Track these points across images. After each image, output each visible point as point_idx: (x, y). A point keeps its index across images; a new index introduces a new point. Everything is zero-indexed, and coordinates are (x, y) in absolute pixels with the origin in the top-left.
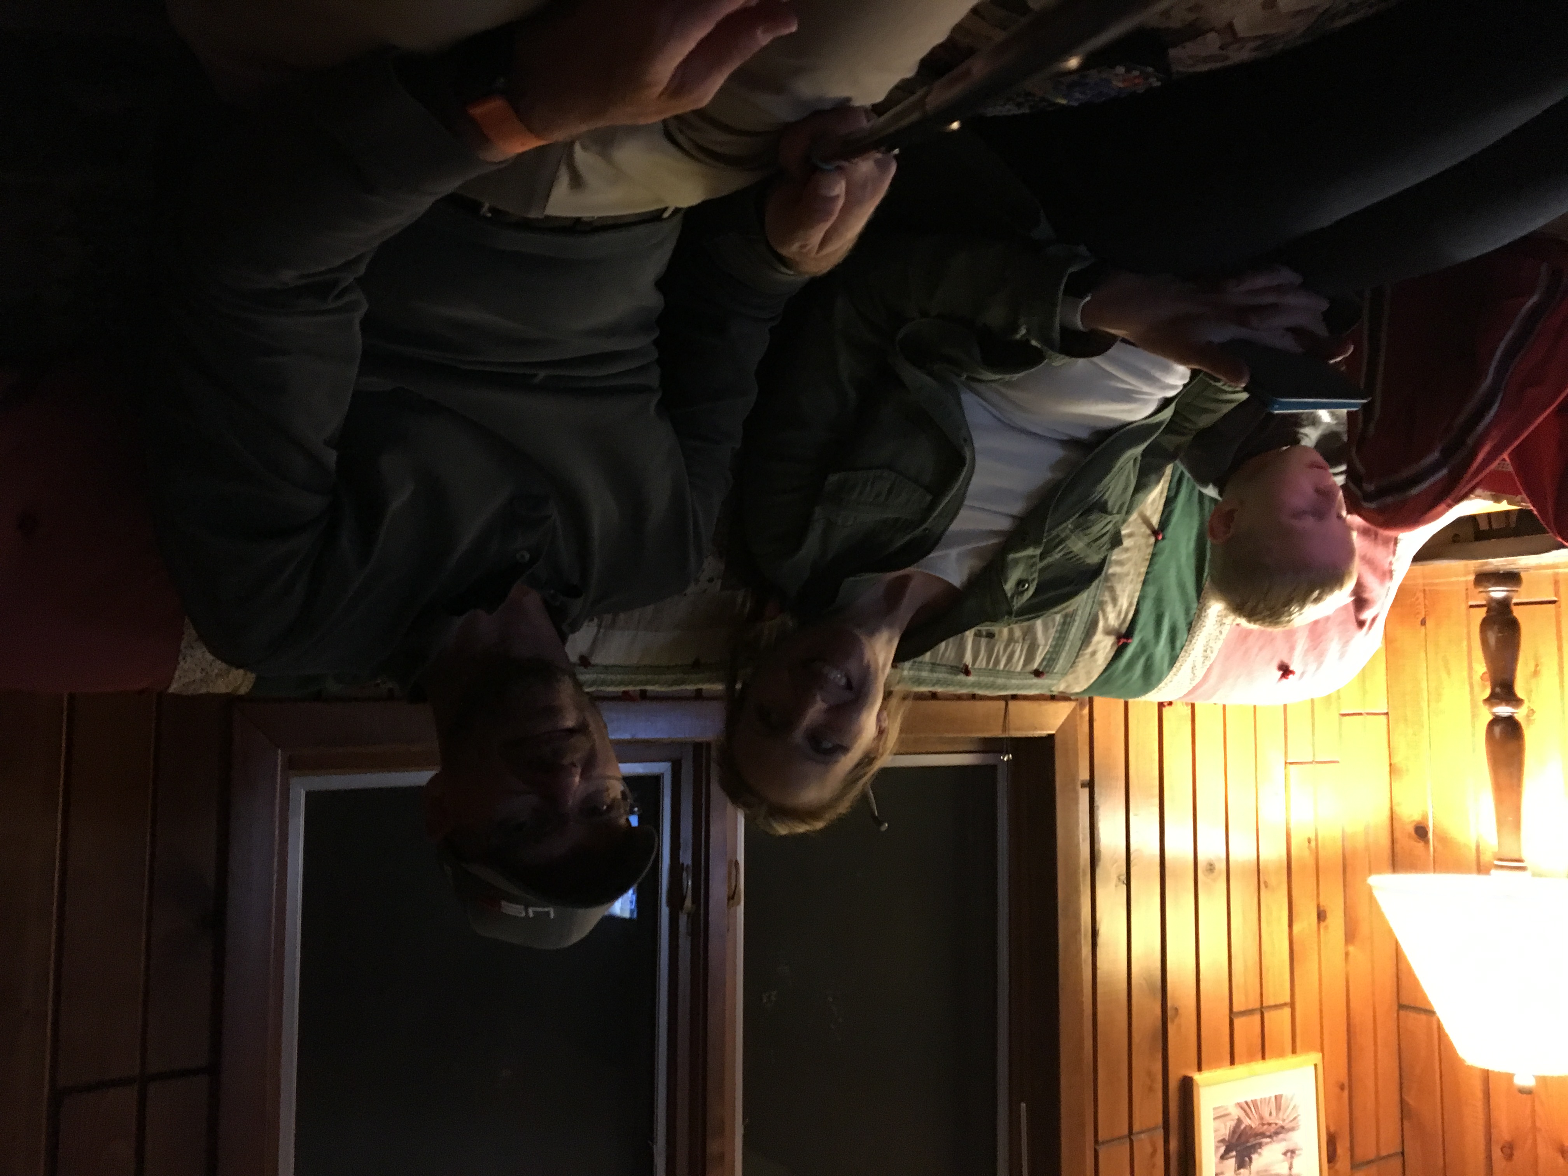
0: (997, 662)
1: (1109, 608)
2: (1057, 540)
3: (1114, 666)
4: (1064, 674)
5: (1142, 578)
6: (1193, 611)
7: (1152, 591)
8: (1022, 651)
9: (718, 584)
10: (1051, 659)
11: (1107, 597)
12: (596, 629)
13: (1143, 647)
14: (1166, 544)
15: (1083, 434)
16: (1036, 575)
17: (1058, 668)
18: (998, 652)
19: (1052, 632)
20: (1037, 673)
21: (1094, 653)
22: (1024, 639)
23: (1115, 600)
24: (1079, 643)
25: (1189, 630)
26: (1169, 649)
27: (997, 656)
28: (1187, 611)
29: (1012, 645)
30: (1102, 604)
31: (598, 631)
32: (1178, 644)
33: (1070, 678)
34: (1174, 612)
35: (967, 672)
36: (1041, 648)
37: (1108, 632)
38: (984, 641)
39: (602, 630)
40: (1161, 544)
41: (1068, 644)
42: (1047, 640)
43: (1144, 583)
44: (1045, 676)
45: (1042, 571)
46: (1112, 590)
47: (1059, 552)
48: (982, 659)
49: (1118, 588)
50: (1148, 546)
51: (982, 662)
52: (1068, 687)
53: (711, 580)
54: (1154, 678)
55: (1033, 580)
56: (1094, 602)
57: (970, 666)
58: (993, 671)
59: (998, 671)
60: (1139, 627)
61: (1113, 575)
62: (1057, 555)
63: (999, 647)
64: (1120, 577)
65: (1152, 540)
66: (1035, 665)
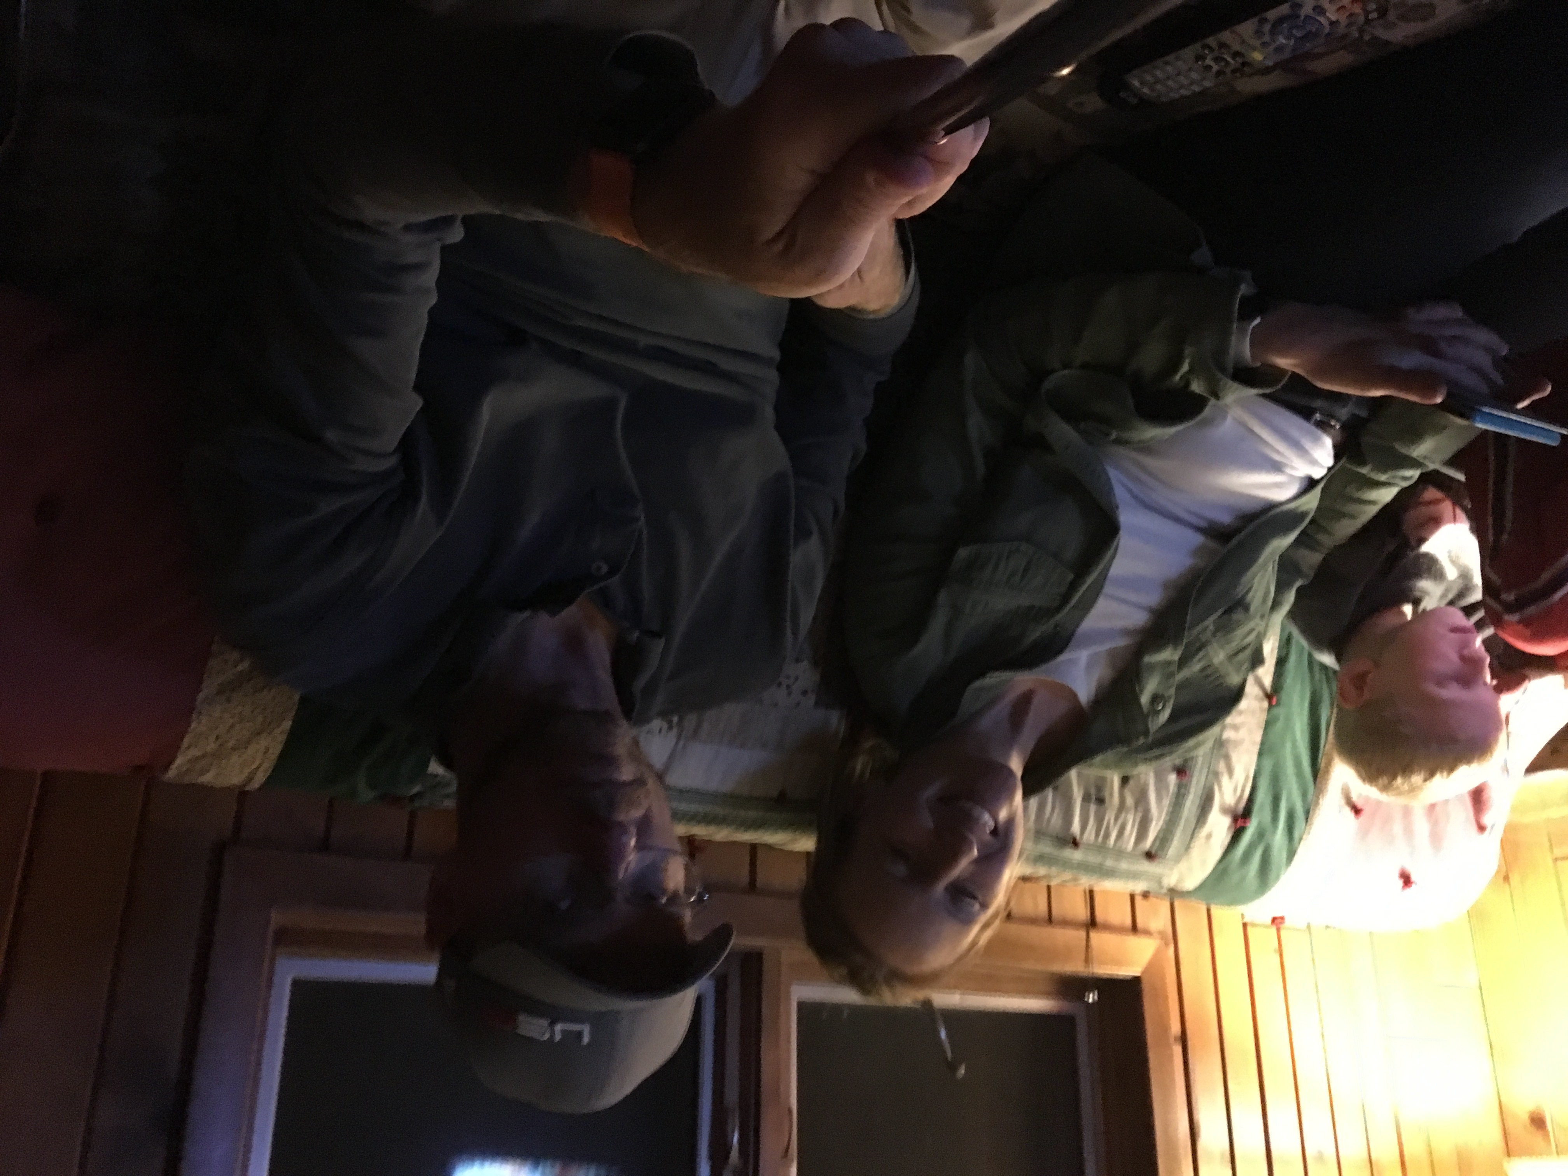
0: (1107, 836)
1: (1225, 779)
2: (1197, 645)
3: (1229, 858)
4: (1178, 859)
5: (1257, 747)
6: (1310, 796)
7: (1268, 764)
8: (1134, 821)
9: (812, 699)
10: (1164, 838)
11: (1222, 766)
12: (674, 741)
13: (1261, 835)
14: (1280, 711)
15: (1226, 519)
16: (1172, 691)
17: (1172, 851)
18: (1109, 820)
19: (1166, 802)
20: (1150, 856)
21: (1209, 836)
22: (1136, 807)
23: (1230, 771)
24: (1193, 821)
25: (1307, 819)
26: (1287, 842)
27: (1108, 827)
28: (1304, 795)
29: (1123, 816)
30: (1217, 775)
31: (677, 744)
32: (1296, 834)
33: (1183, 865)
34: (1292, 793)
35: (1075, 843)
36: (1154, 823)
37: (1225, 810)
38: (1093, 808)
39: (681, 743)
40: (1276, 711)
41: (1183, 821)
42: (1160, 813)
43: (1260, 754)
44: (1157, 860)
45: (1180, 687)
46: (1227, 758)
47: (1199, 660)
48: (1091, 830)
49: (1235, 757)
50: (1261, 710)
51: (1089, 835)
52: (1180, 880)
53: (805, 693)
54: (1272, 875)
55: (1170, 697)
56: (1208, 772)
57: (1078, 837)
58: (1101, 848)
59: (1108, 849)
60: (1256, 808)
61: (1228, 741)
62: (1195, 667)
63: (1110, 816)
64: (1237, 743)
65: (1266, 704)
66: (1148, 844)
